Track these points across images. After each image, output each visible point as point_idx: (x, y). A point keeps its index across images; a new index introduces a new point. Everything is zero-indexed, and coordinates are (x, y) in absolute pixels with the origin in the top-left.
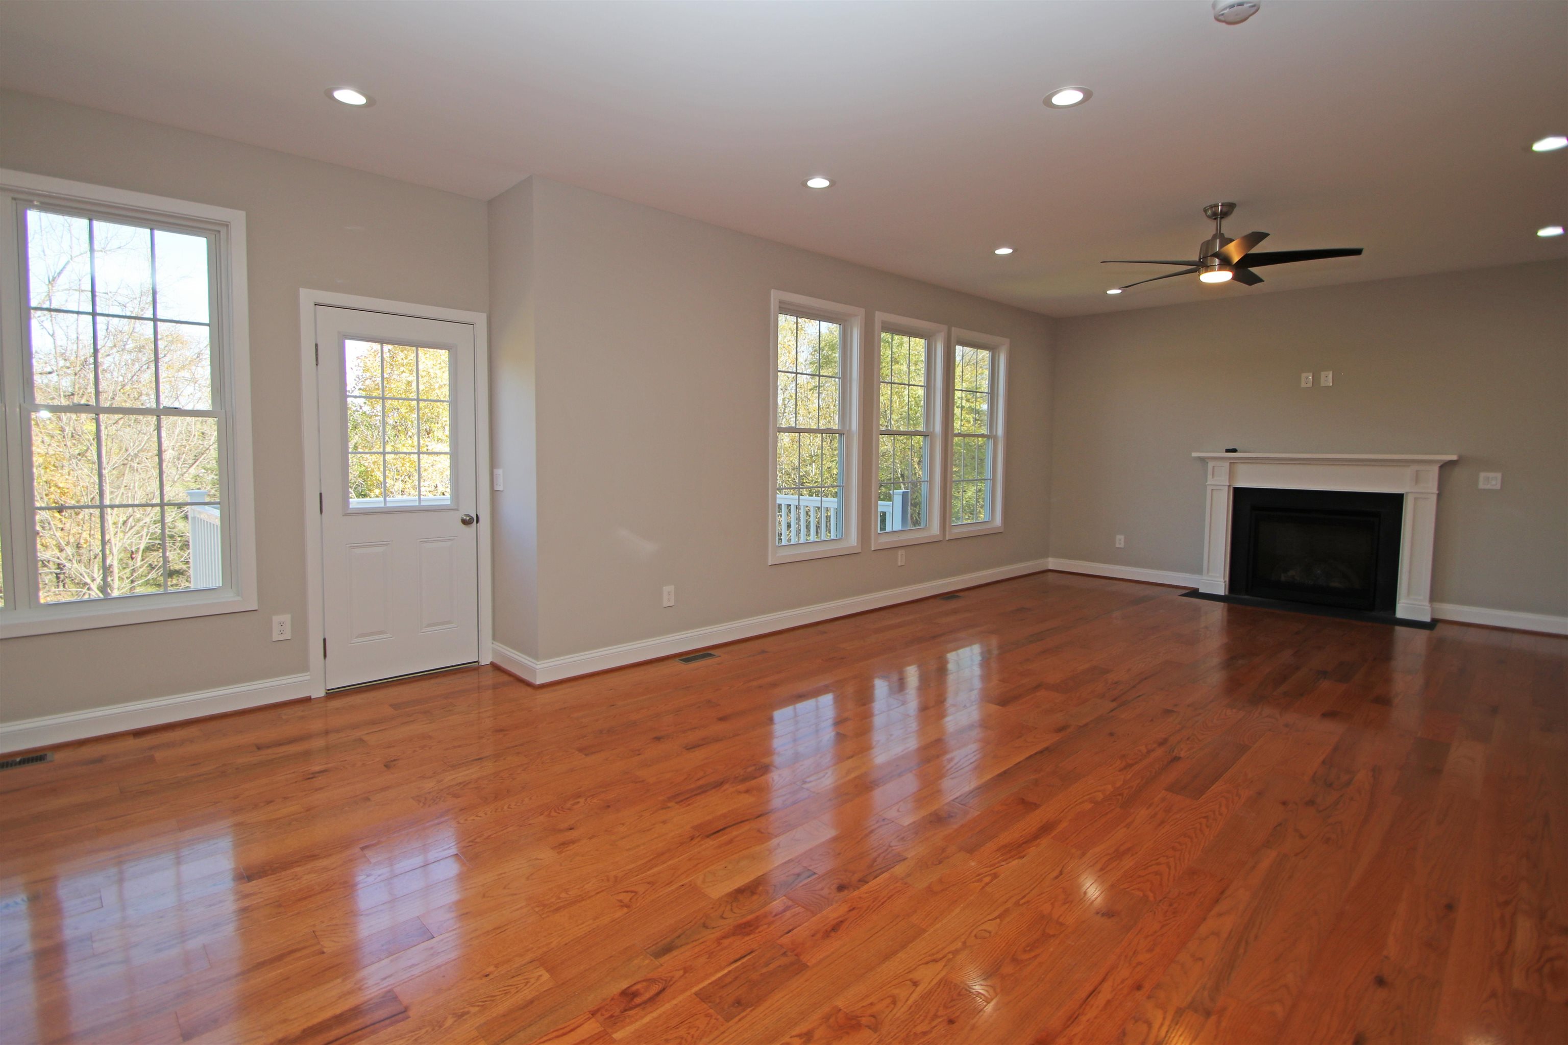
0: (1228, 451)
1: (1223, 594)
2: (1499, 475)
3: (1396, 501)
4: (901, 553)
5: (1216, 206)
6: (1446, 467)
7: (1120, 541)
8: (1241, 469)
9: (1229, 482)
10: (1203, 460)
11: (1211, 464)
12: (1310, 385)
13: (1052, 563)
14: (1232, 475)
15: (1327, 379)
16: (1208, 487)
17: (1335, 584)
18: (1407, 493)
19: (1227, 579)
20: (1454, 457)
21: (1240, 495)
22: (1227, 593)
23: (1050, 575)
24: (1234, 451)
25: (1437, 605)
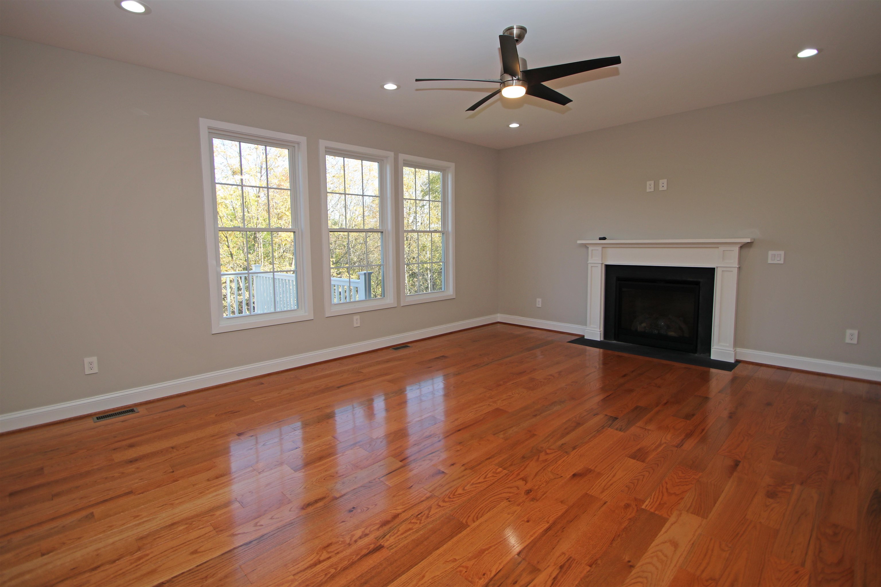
0: (601, 239)
1: (599, 340)
2: (782, 253)
3: (710, 272)
4: (356, 317)
5: (512, 28)
6: (744, 246)
7: (539, 302)
8: (610, 251)
9: (602, 261)
10: (586, 246)
11: (590, 248)
12: (652, 190)
13: (500, 317)
14: (603, 256)
15: (663, 184)
16: (589, 264)
17: (672, 334)
18: (717, 267)
19: (602, 329)
20: (748, 240)
21: (610, 269)
22: (602, 339)
23: (499, 326)
24: (604, 239)
25: (739, 350)
